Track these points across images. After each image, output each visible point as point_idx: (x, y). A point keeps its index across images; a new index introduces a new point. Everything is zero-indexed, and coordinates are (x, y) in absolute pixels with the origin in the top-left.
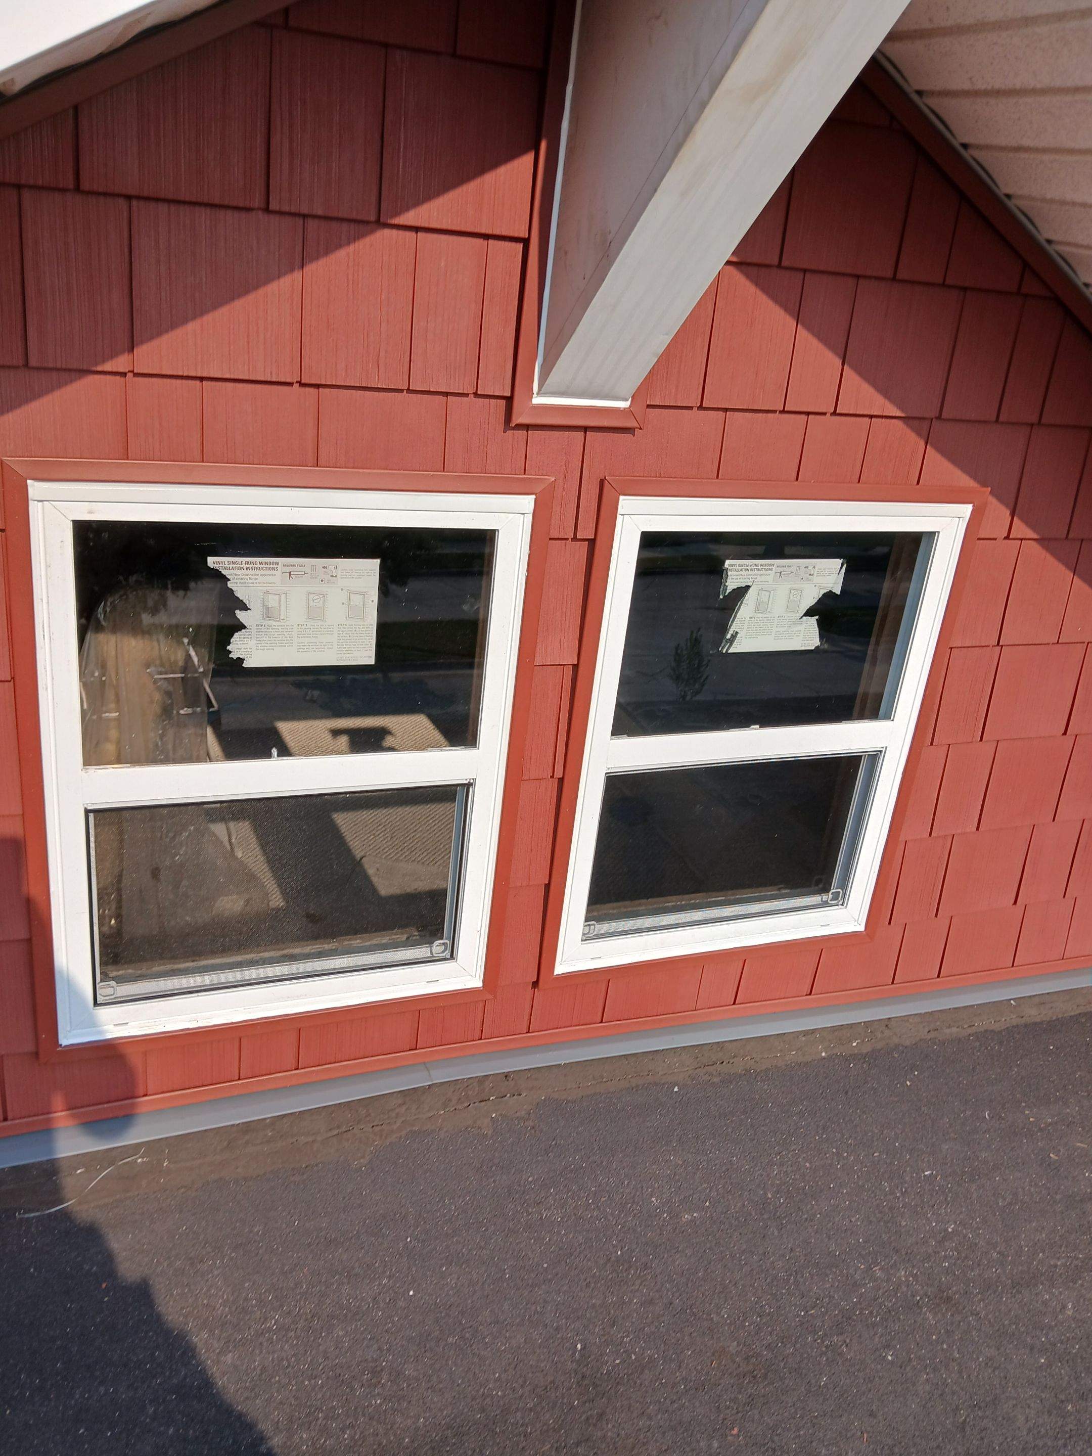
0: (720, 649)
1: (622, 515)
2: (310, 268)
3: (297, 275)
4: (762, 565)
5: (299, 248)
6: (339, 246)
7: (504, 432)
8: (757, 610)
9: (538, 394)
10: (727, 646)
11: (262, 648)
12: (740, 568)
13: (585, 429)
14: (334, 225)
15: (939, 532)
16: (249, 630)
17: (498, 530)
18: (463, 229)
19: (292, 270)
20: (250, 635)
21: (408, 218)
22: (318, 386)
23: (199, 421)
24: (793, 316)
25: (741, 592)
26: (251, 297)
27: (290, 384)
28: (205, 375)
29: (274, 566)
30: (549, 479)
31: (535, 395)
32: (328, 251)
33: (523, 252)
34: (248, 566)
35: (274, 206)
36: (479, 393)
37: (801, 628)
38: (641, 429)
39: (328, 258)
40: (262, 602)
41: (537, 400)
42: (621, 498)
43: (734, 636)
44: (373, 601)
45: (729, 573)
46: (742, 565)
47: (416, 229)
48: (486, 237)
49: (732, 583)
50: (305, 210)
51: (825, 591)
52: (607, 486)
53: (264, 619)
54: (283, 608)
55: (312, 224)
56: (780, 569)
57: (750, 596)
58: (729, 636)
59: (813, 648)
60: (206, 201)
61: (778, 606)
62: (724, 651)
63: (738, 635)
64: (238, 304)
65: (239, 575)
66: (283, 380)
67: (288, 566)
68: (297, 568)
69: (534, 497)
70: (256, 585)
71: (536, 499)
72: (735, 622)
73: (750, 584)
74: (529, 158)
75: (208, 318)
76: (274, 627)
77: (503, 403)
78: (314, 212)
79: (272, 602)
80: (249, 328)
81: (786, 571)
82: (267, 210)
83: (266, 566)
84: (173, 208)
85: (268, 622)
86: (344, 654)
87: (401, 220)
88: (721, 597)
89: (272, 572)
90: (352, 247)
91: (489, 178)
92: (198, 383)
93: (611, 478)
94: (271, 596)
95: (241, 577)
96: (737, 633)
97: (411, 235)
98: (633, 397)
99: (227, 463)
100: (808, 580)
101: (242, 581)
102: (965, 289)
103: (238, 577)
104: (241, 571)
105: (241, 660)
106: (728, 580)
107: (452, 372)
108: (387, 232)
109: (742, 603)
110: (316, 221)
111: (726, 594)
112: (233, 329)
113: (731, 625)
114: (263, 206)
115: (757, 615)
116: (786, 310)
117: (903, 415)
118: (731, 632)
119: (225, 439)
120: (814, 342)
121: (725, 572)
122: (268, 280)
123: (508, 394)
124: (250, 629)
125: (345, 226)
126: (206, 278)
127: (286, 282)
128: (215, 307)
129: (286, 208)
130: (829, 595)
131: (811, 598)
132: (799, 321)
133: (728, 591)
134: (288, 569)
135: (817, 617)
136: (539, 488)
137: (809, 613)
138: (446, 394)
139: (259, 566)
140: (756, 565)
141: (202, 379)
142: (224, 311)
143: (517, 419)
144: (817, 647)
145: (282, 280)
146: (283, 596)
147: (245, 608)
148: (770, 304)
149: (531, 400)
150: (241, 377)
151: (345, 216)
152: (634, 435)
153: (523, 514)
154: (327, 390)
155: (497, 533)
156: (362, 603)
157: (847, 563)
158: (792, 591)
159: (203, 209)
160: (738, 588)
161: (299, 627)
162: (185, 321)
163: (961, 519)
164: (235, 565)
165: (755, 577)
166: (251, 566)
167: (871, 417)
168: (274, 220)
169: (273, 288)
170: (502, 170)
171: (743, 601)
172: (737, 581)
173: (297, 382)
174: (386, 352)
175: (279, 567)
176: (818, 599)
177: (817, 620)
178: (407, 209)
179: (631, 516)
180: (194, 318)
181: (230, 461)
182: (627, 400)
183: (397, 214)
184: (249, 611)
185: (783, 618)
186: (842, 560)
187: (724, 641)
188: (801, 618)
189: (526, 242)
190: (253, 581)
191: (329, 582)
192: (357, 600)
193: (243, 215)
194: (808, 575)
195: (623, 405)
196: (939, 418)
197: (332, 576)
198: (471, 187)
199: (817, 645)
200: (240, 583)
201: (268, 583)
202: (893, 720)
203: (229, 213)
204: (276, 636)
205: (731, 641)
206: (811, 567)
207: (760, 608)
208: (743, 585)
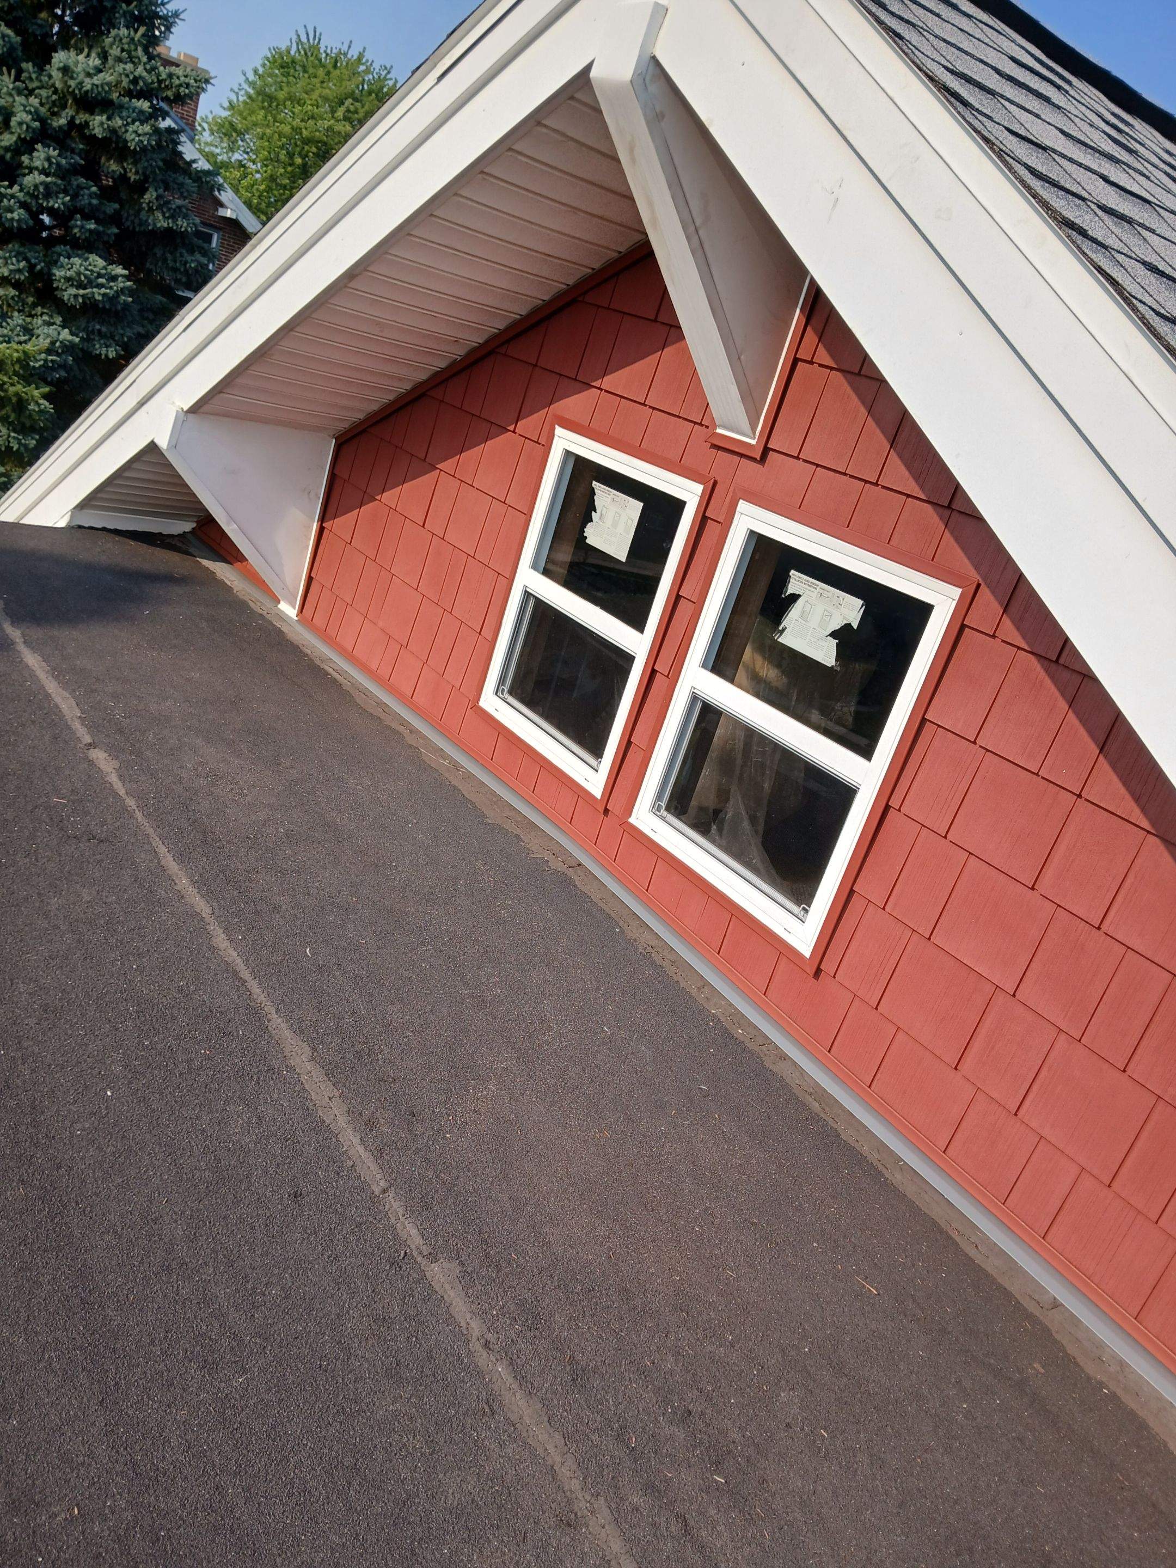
0: (774, 636)
1: (740, 513)
4: (812, 583)
8: (801, 617)
10: (778, 636)
12: (799, 580)
13: (741, 456)
15: (935, 607)
17: (687, 502)
24: (866, 409)
25: (795, 598)
37: (826, 644)
41: (718, 430)
42: (741, 501)
43: (784, 630)
45: (792, 580)
46: (801, 578)
49: (792, 589)
51: (848, 622)
56: (821, 591)
57: (800, 602)
58: (780, 628)
59: (830, 666)
61: (815, 620)
62: (776, 639)
63: (786, 631)
69: (703, 488)
72: (786, 619)
73: (801, 594)
81: (825, 595)
88: (783, 596)
96: (786, 628)
98: (758, 438)
100: (838, 608)
105: (586, 537)
106: (789, 585)
109: (793, 606)
111: (786, 596)
113: (784, 620)
115: (800, 620)
116: (863, 404)
118: (782, 626)
120: (877, 431)
121: (790, 578)
130: (848, 626)
131: (836, 625)
132: (870, 414)
133: (787, 594)
135: (837, 641)
137: (834, 635)
140: (807, 581)
144: (832, 666)
147: (595, 512)
148: (856, 399)
149: (715, 430)
157: (865, 606)
158: (826, 612)
160: (794, 594)
163: (952, 599)
165: (806, 590)
167: (908, 496)
172: (795, 588)
176: (841, 626)
177: (837, 643)
182: (754, 439)
185: (816, 631)
186: (863, 602)
187: (777, 631)
188: (828, 636)
192: (630, 521)
194: (839, 604)
195: (753, 443)
199: (833, 664)
202: (872, 763)
205: (781, 633)
206: (841, 598)
207: (803, 615)
208: (797, 593)
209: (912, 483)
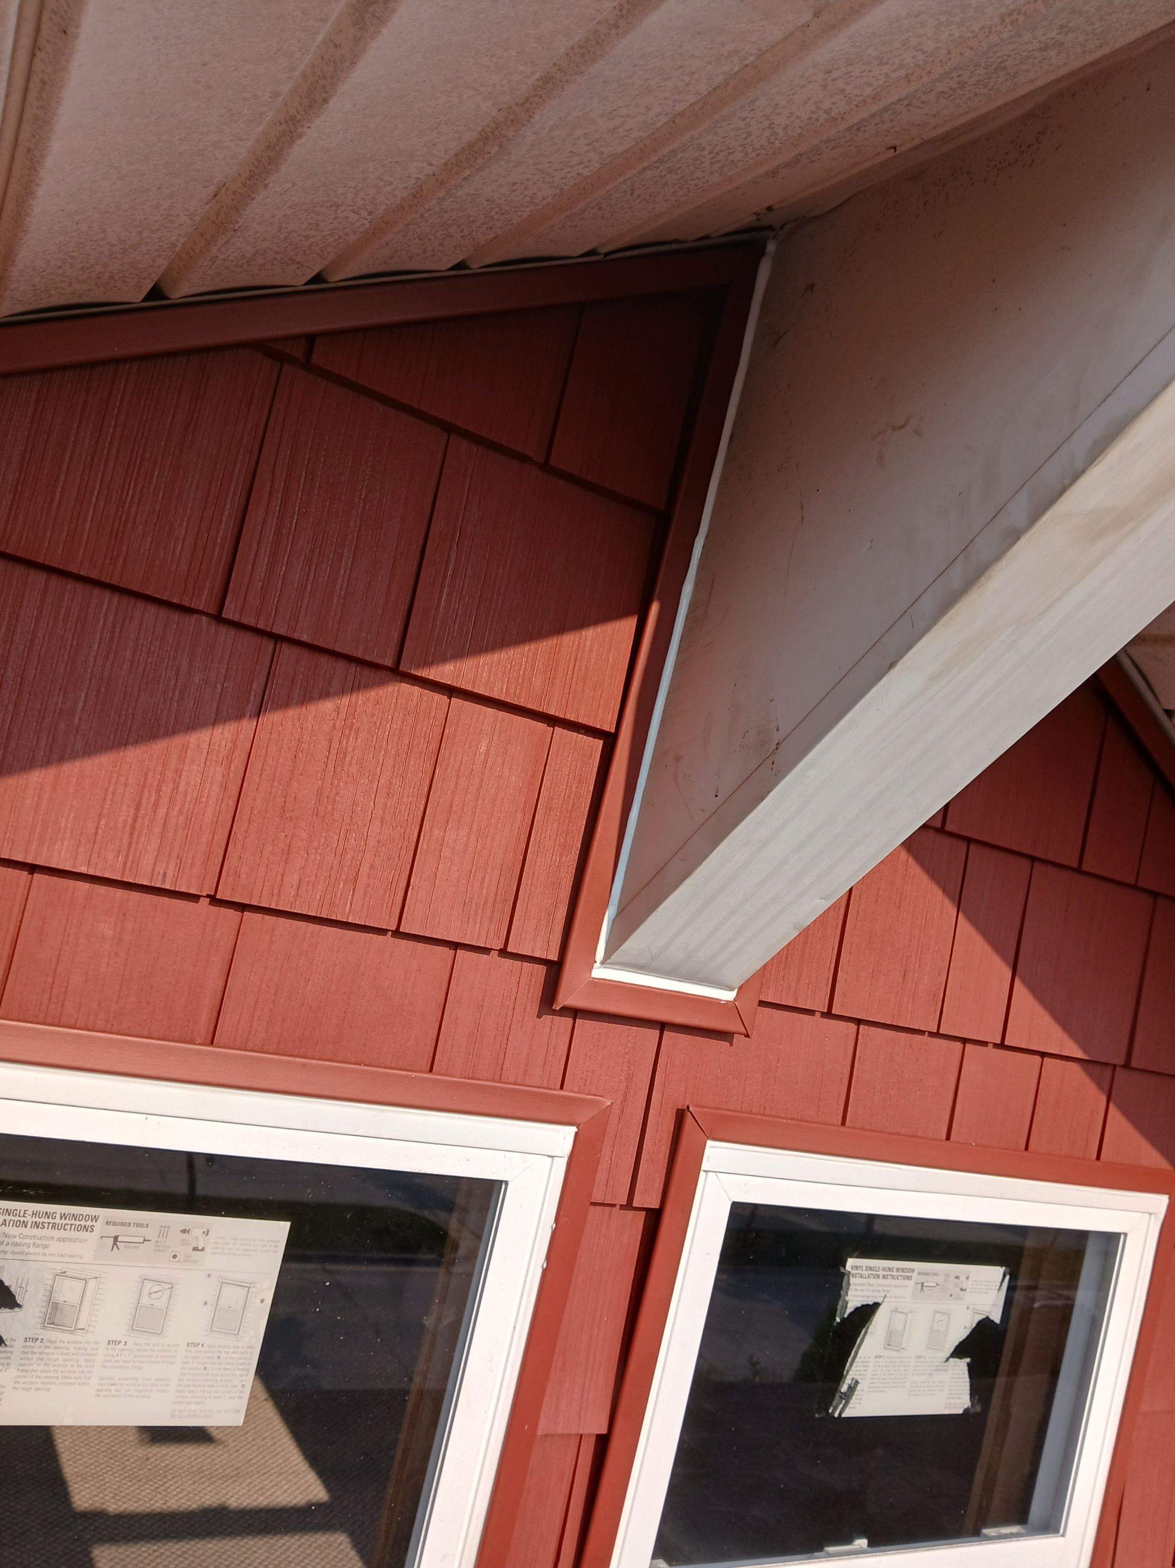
0: (830, 1411)
1: (705, 1171)
2: (271, 719)
3: (247, 726)
4: (898, 1270)
5: (257, 686)
6: (325, 695)
7: (538, 1017)
8: (888, 1345)
9: (603, 963)
10: (841, 1406)
11: (24, 1386)
12: (867, 1273)
13: (663, 1026)
14: (324, 660)
15: (1126, 1235)
16: (8, 1349)
17: (506, 1183)
18: (522, 703)
19: (239, 717)
20: (8, 1358)
21: (444, 672)
22: (243, 907)
23: (9, 941)
24: (952, 900)
25: (866, 1313)
26: (159, 746)
27: (194, 898)
28: (40, 862)
29: (89, 1223)
30: (600, 1102)
31: (597, 965)
32: (306, 699)
33: (602, 751)
34: (37, 1219)
35: (228, 613)
36: (509, 950)
37: (944, 1377)
38: (747, 1036)
39: (304, 708)
40: (47, 1293)
41: (599, 972)
42: (710, 1143)
43: (852, 1389)
44: (262, 1301)
45: (852, 1280)
46: (871, 1269)
47: (451, 691)
48: (553, 721)
49: (854, 1298)
50: (280, 630)
51: (981, 1317)
52: (689, 1120)
53: (44, 1328)
54: (86, 1305)
55: (287, 651)
56: (918, 1279)
57: (879, 1322)
58: (844, 1388)
59: (961, 1412)
60: (115, 581)
61: (916, 1340)
62: (836, 1415)
63: (859, 1387)
64: (133, 755)
65: (15, 1236)
66: (183, 889)
67: (115, 1224)
68: (132, 1229)
69: (573, 1129)
70: (43, 1258)
71: (576, 1133)
72: (854, 1364)
73: (879, 1300)
74: (630, 624)
75: (72, 769)
76: (61, 1345)
77: (541, 970)
78: (296, 636)
79: (68, 1292)
80: (141, 797)
81: (930, 1281)
82: (218, 618)
83: (73, 1222)
84: (55, 581)
85: (50, 1334)
86: (188, 1403)
87: (432, 673)
88: (838, 1320)
89: (83, 1235)
90: (345, 701)
91: (569, 640)
92: (24, 874)
93: (698, 1109)
94: (67, 1283)
95: (17, 1240)
96: (857, 1382)
97: (440, 699)
98: (740, 989)
99: (45, 1024)
100: (959, 1298)
101: (18, 1249)
102: (1155, 895)
103: (11, 1240)
104: (21, 1230)
106: (849, 1292)
107: (472, 913)
108: (405, 687)
109: (866, 1332)
110: (295, 650)
111: (846, 1316)
112: (113, 793)
113: (848, 1372)
114: (212, 610)
115: (887, 1353)
116: (944, 890)
117: (1086, 1058)
118: (848, 1381)
119: (50, 980)
120: (979, 941)
121: (845, 1278)
122: (194, 725)
123: (553, 956)
124: (11, 1346)
125: (341, 665)
126: (85, 702)
127: (223, 734)
128: (89, 751)
129: (249, 620)
130: (983, 1325)
131: (960, 1331)
132: (961, 909)
133: (849, 1311)
134: (113, 1231)
135: (968, 1360)
136: (586, 1115)
137: (959, 1352)
138: (455, 946)
139: (58, 1220)
140: (890, 1269)
141: (33, 869)
142: (104, 761)
143: (566, 998)
144: (966, 1411)
145: (218, 730)
146: (92, 1283)
148: (924, 878)
149: (591, 972)
150: (107, 875)
151: (345, 651)
152: (731, 1045)
153: (553, 1157)
154: (258, 916)
155: (503, 1186)
156: (241, 1303)
157: (1010, 1275)
158: (938, 1315)
159: (107, 594)
160: (863, 1306)
161: (111, 1346)
162: (28, 765)
163: (1153, 1216)
164: (11, 1217)
165: (888, 1289)
166: (42, 1220)
167: (1043, 1055)
168: (226, 635)
169: (200, 739)
170: (589, 633)
171: (868, 1328)
172: (861, 1293)
173: (208, 896)
174: (371, 866)
175: (98, 1226)
176: (970, 1330)
177: (968, 1364)
178: (444, 660)
179: (718, 1174)
180: (47, 763)
181: (49, 1020)
182: (732, 989)
183: (428, 664)
184: (17, 1309)
185: (922, 1359)
186: (1004, 1268)
187: (837, 1396)
188: (947, 1360)
189: (610, 740)
190: (39, 1250)
191: (187, 1259)
192: (233, 1296)
193: (175, 616)
194: (958, 1289)
195: (728, 996)
196: (1127, 1065)
197: (195, 1249)
198: (545, 645)
199: (966, 1407)
200: (13, 1253)
201: (70, 1256)
202: (1063, 1536)
203: (152, 609)
204: (60, 1362)
205: (848, 1396)
206: (963, 1278)
207: (891, 1342)
208: (870, 1302)
209: (1056, 1031)
